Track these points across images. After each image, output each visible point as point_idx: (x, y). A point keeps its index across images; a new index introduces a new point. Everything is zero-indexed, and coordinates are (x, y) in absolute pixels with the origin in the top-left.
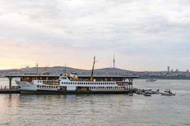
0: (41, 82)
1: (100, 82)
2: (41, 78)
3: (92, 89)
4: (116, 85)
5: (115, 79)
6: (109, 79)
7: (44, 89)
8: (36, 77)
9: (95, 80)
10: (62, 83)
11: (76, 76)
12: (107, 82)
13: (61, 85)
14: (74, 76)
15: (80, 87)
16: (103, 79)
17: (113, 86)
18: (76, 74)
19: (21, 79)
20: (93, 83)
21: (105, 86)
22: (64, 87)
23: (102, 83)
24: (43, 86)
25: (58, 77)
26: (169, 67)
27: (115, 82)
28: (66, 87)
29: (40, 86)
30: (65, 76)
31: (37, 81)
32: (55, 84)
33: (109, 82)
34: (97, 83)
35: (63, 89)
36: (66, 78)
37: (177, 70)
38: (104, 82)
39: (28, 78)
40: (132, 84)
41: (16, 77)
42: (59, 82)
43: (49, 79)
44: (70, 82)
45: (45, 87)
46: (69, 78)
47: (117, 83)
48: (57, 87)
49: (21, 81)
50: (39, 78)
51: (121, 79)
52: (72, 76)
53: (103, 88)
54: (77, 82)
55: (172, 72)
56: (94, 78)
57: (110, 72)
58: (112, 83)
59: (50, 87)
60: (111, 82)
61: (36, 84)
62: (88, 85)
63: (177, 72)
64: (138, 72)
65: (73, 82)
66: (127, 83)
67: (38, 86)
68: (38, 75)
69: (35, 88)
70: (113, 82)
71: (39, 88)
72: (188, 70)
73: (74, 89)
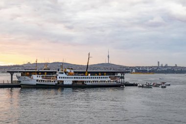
0: (40, 77)
1: (95, 77)
2: (40, 73)
3: (87, 83)
4: (109, 79)
5: (108, 73)
6: (102, 73)
7: (42, 83)
8: (35, 72)
9: (89, 75)
10: (60, 78)
11: (72, 71)
12: (101, 76)
13: (58, 79)
14: (71, 71)
15: (76, 81)
16: (97, 73)
17: (106, 80)
18: (72, 69)
19: (22, 74)
20: (88, 78)
21: (99, 80)
22: (61, 81)
23: (96, 78)
24: (41, 81)
25: (56, 72)
26: (159, 62)
27: (108, 76)
28: (63, 81)
29: (39, 81)
30: (62, 71)
31: (36, 76)
32: (53, 79)
33: (102, 76)
34: (92, 78)
35: (61, 83)
36: (63, 73)
37: (167, 65)
38: (98, 77)
39: (28, 73)
40: (124, 78)
41: (17, 72)
42: (56, 77)
43: (47, 74)
44: (67, 76)
45: (44, 81)
46: (66, 73)
47: (109, 77)
48: (54, 81)
49: (22, 75)
50: (38, 73)
51: (114, 73)
52: (68, 70)
53: (97, 82)
54: (73, 77)
55: (162, 67)
56: (89, 73)
57: (105, 67)
58: (105, 78)
59: (48, 81)
60: (104, 76)
61: (36, 79)
62: (83, 80)
63: (166, 66)
64: (130, 67)
65: (69, 77)
66: (119, 77)
67: (37, 81)
68: (37, 70)
69: (34, 83)
70: (106, 76)
71: (38, 83)
72: (176, 65)
73: (71, 83)
